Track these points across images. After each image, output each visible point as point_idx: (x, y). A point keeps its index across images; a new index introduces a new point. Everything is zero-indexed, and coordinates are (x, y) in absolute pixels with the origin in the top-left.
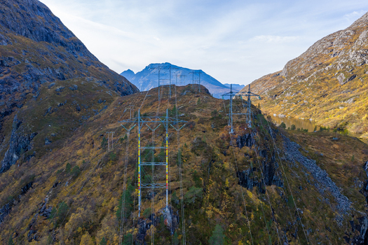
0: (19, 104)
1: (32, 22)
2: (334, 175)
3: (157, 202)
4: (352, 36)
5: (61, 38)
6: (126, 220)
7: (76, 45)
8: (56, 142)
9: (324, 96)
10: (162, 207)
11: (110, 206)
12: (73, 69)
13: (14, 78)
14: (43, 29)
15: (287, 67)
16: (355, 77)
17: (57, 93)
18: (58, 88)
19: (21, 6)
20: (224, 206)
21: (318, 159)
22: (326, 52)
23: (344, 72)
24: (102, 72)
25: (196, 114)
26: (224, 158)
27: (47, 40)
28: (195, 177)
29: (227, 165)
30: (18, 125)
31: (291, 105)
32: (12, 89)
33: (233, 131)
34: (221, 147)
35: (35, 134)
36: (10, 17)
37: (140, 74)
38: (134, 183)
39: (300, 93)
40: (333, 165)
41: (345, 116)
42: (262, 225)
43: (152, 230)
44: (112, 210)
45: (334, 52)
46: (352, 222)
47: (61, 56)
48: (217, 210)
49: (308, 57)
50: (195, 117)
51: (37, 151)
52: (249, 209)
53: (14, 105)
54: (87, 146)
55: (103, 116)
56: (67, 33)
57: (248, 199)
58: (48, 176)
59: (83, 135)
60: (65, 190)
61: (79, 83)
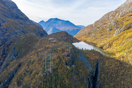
0: (12, 42)
1: (13, 13)
2: (90, 62)
3: (49, 69)
4: (115, 14)
5: (21, 17)
6: (43, 72)
7: (26, 18)
8: (25, 54)
9: (102, 35)
10: (50, 70)
11: (40, 70)
12: (25, 28)
13: (10, 34)
14: (16, 15)
15: (95, 23)
16: (111, 29)
17: (23, 39)
18: (24, 38)
19: (9, 8)
20: (62, 69)
21: (88, 58)
22: (107, 19)
23: (109, 28)
24: (34, 27)
25: (59, 49)
26: (63, 60)
27: (17, 18)
28: (57, 64)
29: (63, 61)
30: (14, 49)
31: (93, 38)
32: (10, 37)
33: (66, 53)
34: (63, 57)
35: (19, 52)
36: (7, 13)
37: (47, 22)
38: (45, 65)
39: (96, 34)
40: (91, 59)
41: (103, 44)
42: (69, 73)
43: (48, 74)
44: (41, 70)
45: (109, 19)
46: (91, 72)
47: (22, 24)
48: (61, 70)
49: (101, 20)
50: (58, 50)
51: (20, 56)
52: (67, 70)
53: (11, 42)
54: (33, 55)
55: (36, 46)
56: (23, 14)
57: (67, 68)
58: (25, 63)
59: (32, 52)
60: (31, 66)
61: (29, 36)
